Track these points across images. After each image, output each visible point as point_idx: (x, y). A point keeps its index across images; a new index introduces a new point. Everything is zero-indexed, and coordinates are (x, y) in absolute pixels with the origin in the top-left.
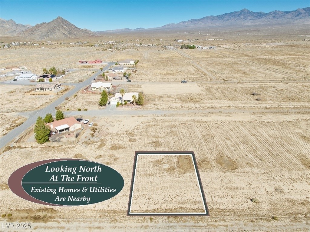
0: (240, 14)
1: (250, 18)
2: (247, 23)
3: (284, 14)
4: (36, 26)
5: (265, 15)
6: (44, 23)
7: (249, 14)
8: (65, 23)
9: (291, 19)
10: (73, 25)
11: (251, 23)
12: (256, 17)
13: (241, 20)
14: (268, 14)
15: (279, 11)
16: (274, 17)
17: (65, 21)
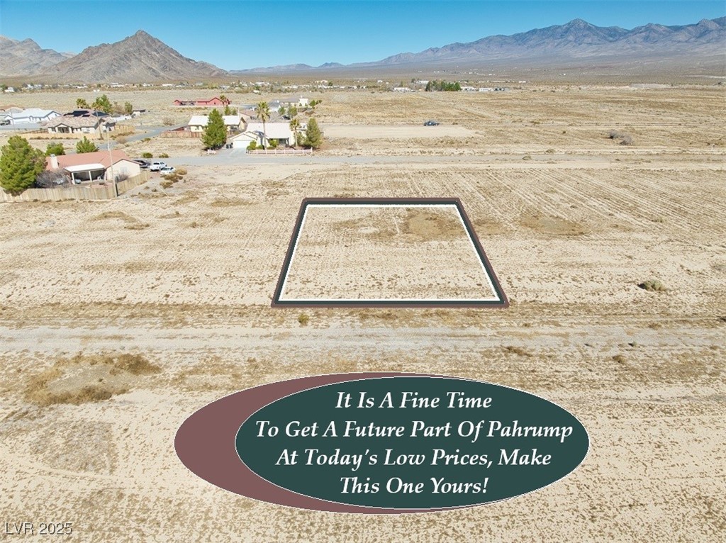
0: (566, 32)
1: (589, 40)
2: (584, 52)
3: (670, 32)
4: (86, 52)
5: (625, 34)
6: (104, 45)
7: (587, 32)
8: (153, 45)
9: (685, 44)
10: (172, 50)
11: (593, 52)
12: (604, 38)
13: (569, 45)
14: (632, 31)
15: (657, 25)
16: (646, 39)
17: (154, 40)
